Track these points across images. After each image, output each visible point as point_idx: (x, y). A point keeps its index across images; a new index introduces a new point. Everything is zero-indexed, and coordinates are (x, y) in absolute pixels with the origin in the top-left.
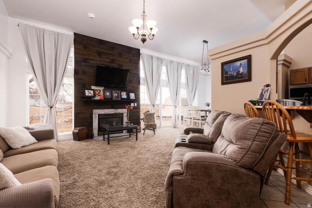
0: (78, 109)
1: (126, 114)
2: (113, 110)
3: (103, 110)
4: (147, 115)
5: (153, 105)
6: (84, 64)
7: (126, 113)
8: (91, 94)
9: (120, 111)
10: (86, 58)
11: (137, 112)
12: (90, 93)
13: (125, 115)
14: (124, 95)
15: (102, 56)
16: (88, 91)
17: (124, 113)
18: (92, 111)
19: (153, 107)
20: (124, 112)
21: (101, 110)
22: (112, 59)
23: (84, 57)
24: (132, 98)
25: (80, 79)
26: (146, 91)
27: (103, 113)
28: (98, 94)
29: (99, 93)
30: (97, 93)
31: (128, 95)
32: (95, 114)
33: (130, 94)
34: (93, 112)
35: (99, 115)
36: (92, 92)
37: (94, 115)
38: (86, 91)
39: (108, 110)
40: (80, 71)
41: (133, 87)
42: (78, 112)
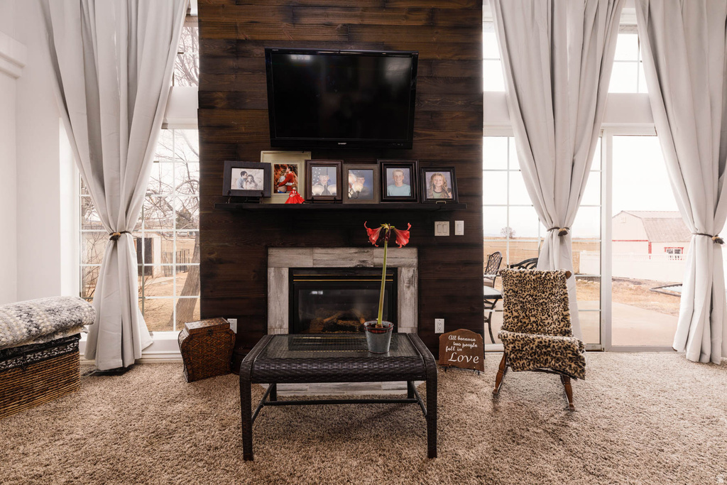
0: (214, 244)
1: (411, 274)
2: (353, 250)
3: (307, 251)
4: (522, 280)
5: (556, 232)
6: (231, 63)
7: (410, 266)
8: (253, 185)
9: (381, 257)
10: (239, 42)
11: (467, 263)
12: (249, 179)
13: (407, 275)
14: (399, 183)
15: (305, 20)
16: (243, 173)
17: (404, 266)
18: (266, 254)
19: (556, 239)
20: (404, 261)
21: (300, 251)
22: (344, 25)
23: (233, 36)
24: (436, 196)
25: (221, 127)
26: (515, 164)
27: (310, 265)
28: (285, 182)
29: (290, 179)
30: (282, 179)
31: (417, 183)
32: (279, 268)
33: (429, 175)
34: (271, 260)
35: (293, 271)
36: (258, 174)
37: (272, 273)
38: (236, 173)
39: (330, 251)
40: (221, 95)
41: (447, 144)
42: (212, 256)
